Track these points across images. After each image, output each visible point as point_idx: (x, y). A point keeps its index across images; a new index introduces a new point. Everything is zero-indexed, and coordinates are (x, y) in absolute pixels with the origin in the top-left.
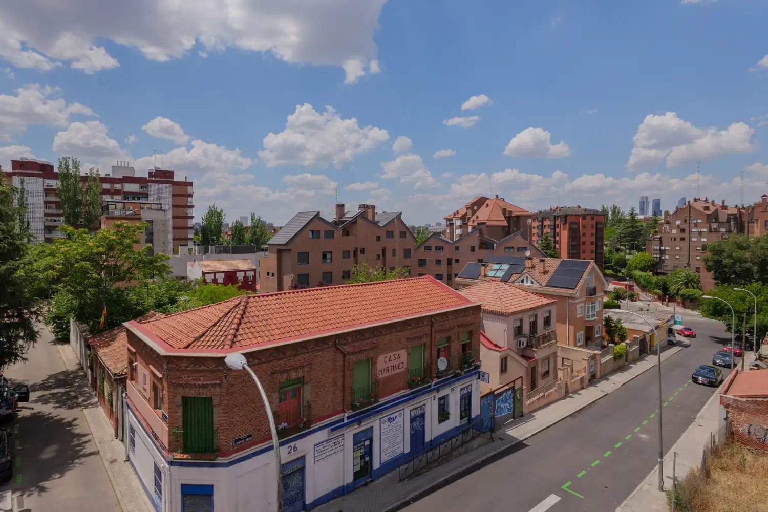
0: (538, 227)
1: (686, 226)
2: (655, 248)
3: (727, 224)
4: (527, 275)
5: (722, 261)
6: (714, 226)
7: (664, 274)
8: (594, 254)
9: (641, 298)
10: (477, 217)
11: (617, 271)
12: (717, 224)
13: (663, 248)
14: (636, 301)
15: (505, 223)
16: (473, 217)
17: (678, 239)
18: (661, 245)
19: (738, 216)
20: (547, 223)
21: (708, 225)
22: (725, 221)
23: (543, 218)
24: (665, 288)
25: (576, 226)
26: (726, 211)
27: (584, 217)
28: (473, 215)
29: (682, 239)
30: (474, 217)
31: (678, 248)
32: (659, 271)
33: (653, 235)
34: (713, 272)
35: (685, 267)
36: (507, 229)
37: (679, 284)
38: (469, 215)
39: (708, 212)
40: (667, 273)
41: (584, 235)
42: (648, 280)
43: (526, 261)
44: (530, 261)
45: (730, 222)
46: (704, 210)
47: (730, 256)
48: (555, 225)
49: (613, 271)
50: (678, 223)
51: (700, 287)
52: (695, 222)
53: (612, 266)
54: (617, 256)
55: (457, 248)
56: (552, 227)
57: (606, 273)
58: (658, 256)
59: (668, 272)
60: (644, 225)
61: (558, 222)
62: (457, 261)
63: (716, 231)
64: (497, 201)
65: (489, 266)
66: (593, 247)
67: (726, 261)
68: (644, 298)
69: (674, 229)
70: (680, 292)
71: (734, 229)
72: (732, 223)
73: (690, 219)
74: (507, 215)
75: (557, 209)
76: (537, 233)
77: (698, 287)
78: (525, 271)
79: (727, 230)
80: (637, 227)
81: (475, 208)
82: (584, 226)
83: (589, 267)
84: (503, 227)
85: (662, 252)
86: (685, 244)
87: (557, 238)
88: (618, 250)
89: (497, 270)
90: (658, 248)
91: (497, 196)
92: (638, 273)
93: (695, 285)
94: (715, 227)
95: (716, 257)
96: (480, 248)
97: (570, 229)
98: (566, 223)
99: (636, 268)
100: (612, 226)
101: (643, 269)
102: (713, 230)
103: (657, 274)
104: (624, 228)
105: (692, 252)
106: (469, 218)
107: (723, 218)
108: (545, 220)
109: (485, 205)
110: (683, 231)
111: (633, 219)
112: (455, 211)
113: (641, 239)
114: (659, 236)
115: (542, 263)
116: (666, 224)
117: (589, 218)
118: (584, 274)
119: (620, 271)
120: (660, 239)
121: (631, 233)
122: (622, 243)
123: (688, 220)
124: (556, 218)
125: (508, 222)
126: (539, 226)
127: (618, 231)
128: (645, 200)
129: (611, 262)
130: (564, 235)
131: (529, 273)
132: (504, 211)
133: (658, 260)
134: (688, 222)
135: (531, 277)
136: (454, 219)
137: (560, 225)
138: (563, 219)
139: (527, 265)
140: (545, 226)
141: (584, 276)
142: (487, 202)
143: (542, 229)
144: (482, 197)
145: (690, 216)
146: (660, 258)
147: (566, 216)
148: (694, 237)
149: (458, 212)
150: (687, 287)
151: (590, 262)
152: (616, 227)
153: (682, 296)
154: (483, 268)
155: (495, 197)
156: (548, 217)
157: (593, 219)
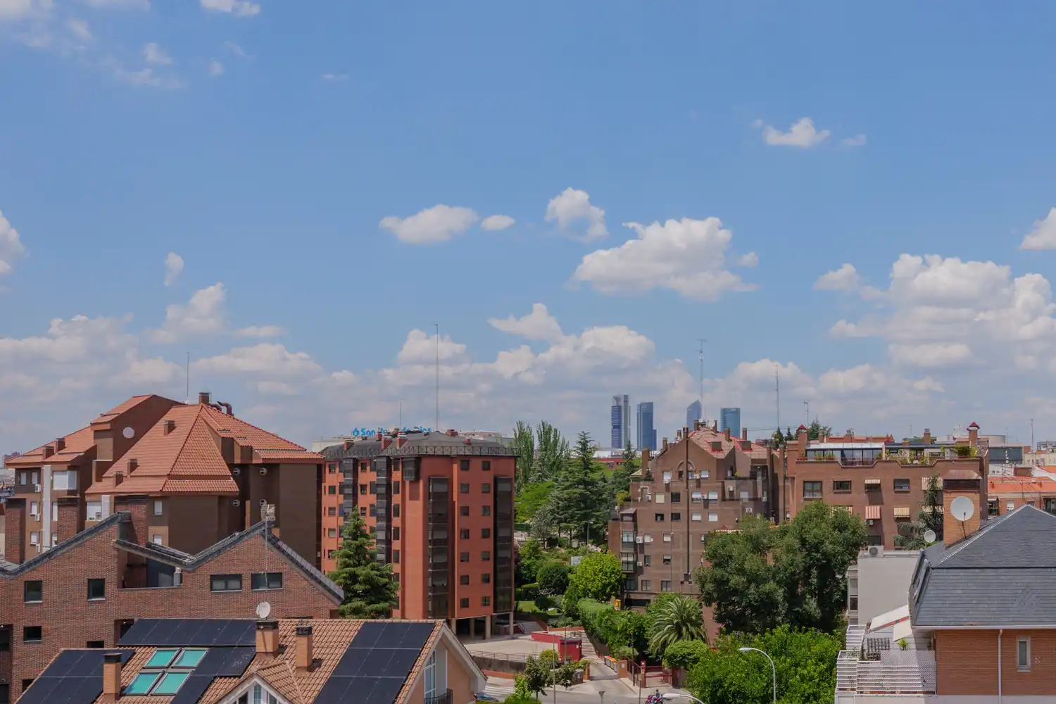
0: (342, 487)
1: (679, 487)
2: (625, 539)
3: (750, 482)
4: (256, 680)
5: (728, 581)
6: (730, 486)
7: (644, 603)
8: (491, 563)
9: (594, 672)
10: (133, 466)
11: (544, 603)
12: (734, 482)
13: (639, 540)
14: (581, 681)
15: (231, 486)
16: (119, 462)
17: (668, 517)
18: (636, 532)
19: (768, 464)
20: (367, 477)
21: (720, 484)
22: (748, 475)
23: (356, 461)
24: (640, 641)
25: (442, 488)
26: (748, 453)
27: (465, 462)
28: (118, 455)
29: (676, 517)
30: (122, 465)
31: (667, 539)
32: (633, 597)
33: (622, 507)
34: (714, 605)
35: (682, 583)
36: (238, 503)
37: (665, 629)
38: (105, 456)
39: (721, 456)
40: (649, 601)
41: (465, 511)
42: (609, 623)
43: (259, 633)
44: (269, 635)
45: (756, 479)
46: (713, 450)
47: (741, 571)
48: (388, 485)
49: (537, 604)
50: (667, 478)
51: (702, 633)
52: (697, 476)
53: (535, 589)
54: (550, 560)
55: (34, 589)
56: (382, 490)
57: (521, 611)
58: (631, 559)
59: (652, 598)
60: (610, 475)
61: (397, 476)
62: (33, 633)
63: (733, 498)
64: (204, 414)
65: (137, 656)
66: (489, 544)
67: (736, 580)
68: (601, 670)
69: (660, 493)
70: (668, 650)
71: (763, 493)
72: (759, 479)
73: (688, 471)
74: (237, 461)
75: (395, 435)
76: (341, 506)
77: (698, 634)
78: (253, 668)
79: (752, 497)
80: (593, 483)
81: (128, 433)
82: (465, 488)
83: (432, 639)
84: (222, 498)
85: (638, 548)
86: (680, 527)
87: (396, 522)
88: (553, 542)
89: (163, 671)
90: (631, 540)
91: (205, 398)
92: (589, 606)
93: (693, 630)
94: (731, 489)
95: (719, 572)
96: (124, 584)
97: (428, 495)
98: (417, 479)
99: (585, 593)
100: (540, 479)
101: (601, 595)
102: (727, 496)
103: (628, 603)
104: (567, 484)
105: (693, 548)
106: (104, 467)
107: (743, 470)
108: (364, 469)
109: (161, 424)
110: (675, 498)
111: (586, 463)
112: (51, 440)
113: (603, 511)
114: (631, 511)
115: (303, 641)
116: (645, 480)
117: (476, 464)
118: (419, 663)
119: (551, 604)
120: (634, 516)
121: (583, 499)
122: (563, 525)
123: (685, 472)
124: (391, 463)
125: (242, 481)
126: (348, 486)
127: (556, 491)
128: (622, 403)
129: (534, 580)
130: (414, 514)
131: (263, 673)
132: (227, 446)
133: (631, 568)
134: (684, 476)
135: (269, 684)
136: (46, 469)
137: (404, 483)
138: (411, 468)
139: (260, 648)
140: (363, 487)
141: (416, 669)
142: (168, 417)
143: (355, 495)
144: (155, 396)
145: (688, 462)
146: (635, 563)
147: (418, 459)
148: (697, 513)
149: (61, 444)
150: (680, 636)
151: (433, 625)
152: (549, 482)
153: (671, 658)
154: (109, 670)
155: (196, 400)
156: (371, 460)
157: (486, 467)
